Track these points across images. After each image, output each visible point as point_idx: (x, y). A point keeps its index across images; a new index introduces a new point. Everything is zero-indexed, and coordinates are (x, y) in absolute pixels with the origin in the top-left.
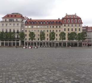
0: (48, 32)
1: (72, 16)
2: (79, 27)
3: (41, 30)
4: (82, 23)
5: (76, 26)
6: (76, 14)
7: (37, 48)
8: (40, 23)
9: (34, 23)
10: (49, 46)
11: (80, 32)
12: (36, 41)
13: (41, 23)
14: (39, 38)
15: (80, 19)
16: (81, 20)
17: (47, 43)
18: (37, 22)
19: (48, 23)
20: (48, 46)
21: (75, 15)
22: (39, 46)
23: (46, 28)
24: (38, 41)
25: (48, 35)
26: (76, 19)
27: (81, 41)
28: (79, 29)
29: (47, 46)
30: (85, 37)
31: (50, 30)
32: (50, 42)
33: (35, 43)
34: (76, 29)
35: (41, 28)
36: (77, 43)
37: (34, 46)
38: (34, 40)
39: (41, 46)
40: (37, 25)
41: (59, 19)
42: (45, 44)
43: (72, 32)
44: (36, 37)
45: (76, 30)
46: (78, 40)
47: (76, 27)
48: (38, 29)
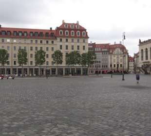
0: (31, 49)
1: (72, 26)
2: (84, 44)
3: (20, 47)
4: (88, 38)
5: (78, 41)
6: (78, 22)
7: (13, 79)
8: (18, 34)
9: (6, 34)
10: (35, 75)
11: (84, 52)
12: (10, 65)
13: (20, 34)
14: (17, 61)
15: (85, 30)
16: (87, 33)
17: (31, 70)
18: (12, 32)
19: (31, 35)
20: (32, 75)
21: (77, 24)
22: (17, 75)
23: (28, 44)
24: (13, 65)
25: (31, 55)
26: (78, 30)
27: (87, 66)
28: (84, 47)
29: (30, 75)
30: (93, 60)
31: (36, 48)
32: (36, 67)
33: (9, 70)
34: (78, 47)
35: (20, 43)
36: (80, 69)
37: (7, 75)
38: (6, 65)
39: (19, 75)
40: (12, 38)
41: (51, 28)
42: (27, 72)
43: (73, 51)
44: (10, 60)
45: (78, 49)
46: (82, 64)
47: (78, 44)
48: (14, 45)
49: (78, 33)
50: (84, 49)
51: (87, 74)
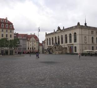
1: (2, 20)
4: (14, 29)
5: (7, 31)
6: (6, 18)
11: (11, 39)
15: (12, 24)
16: (13, 26)
26: (6, 23)
27: (13, 48)
28: (11, 35)
30: (18, 45)
34: (7, 35)
36: (8, 50)
46: (9, 47)
47: (7, 33)
49: (7, 25)
50: (11, 37)
51: (13, 55)
